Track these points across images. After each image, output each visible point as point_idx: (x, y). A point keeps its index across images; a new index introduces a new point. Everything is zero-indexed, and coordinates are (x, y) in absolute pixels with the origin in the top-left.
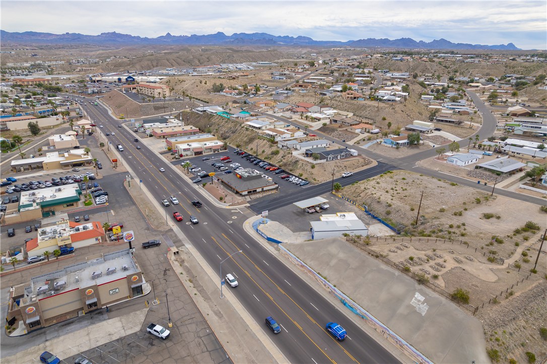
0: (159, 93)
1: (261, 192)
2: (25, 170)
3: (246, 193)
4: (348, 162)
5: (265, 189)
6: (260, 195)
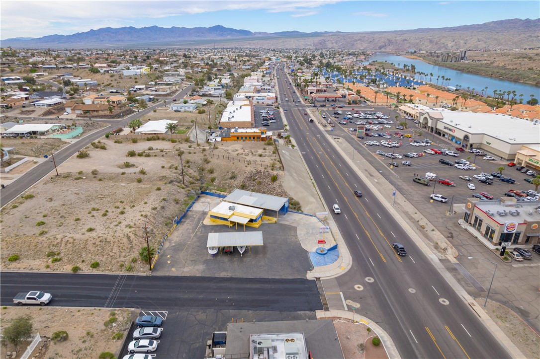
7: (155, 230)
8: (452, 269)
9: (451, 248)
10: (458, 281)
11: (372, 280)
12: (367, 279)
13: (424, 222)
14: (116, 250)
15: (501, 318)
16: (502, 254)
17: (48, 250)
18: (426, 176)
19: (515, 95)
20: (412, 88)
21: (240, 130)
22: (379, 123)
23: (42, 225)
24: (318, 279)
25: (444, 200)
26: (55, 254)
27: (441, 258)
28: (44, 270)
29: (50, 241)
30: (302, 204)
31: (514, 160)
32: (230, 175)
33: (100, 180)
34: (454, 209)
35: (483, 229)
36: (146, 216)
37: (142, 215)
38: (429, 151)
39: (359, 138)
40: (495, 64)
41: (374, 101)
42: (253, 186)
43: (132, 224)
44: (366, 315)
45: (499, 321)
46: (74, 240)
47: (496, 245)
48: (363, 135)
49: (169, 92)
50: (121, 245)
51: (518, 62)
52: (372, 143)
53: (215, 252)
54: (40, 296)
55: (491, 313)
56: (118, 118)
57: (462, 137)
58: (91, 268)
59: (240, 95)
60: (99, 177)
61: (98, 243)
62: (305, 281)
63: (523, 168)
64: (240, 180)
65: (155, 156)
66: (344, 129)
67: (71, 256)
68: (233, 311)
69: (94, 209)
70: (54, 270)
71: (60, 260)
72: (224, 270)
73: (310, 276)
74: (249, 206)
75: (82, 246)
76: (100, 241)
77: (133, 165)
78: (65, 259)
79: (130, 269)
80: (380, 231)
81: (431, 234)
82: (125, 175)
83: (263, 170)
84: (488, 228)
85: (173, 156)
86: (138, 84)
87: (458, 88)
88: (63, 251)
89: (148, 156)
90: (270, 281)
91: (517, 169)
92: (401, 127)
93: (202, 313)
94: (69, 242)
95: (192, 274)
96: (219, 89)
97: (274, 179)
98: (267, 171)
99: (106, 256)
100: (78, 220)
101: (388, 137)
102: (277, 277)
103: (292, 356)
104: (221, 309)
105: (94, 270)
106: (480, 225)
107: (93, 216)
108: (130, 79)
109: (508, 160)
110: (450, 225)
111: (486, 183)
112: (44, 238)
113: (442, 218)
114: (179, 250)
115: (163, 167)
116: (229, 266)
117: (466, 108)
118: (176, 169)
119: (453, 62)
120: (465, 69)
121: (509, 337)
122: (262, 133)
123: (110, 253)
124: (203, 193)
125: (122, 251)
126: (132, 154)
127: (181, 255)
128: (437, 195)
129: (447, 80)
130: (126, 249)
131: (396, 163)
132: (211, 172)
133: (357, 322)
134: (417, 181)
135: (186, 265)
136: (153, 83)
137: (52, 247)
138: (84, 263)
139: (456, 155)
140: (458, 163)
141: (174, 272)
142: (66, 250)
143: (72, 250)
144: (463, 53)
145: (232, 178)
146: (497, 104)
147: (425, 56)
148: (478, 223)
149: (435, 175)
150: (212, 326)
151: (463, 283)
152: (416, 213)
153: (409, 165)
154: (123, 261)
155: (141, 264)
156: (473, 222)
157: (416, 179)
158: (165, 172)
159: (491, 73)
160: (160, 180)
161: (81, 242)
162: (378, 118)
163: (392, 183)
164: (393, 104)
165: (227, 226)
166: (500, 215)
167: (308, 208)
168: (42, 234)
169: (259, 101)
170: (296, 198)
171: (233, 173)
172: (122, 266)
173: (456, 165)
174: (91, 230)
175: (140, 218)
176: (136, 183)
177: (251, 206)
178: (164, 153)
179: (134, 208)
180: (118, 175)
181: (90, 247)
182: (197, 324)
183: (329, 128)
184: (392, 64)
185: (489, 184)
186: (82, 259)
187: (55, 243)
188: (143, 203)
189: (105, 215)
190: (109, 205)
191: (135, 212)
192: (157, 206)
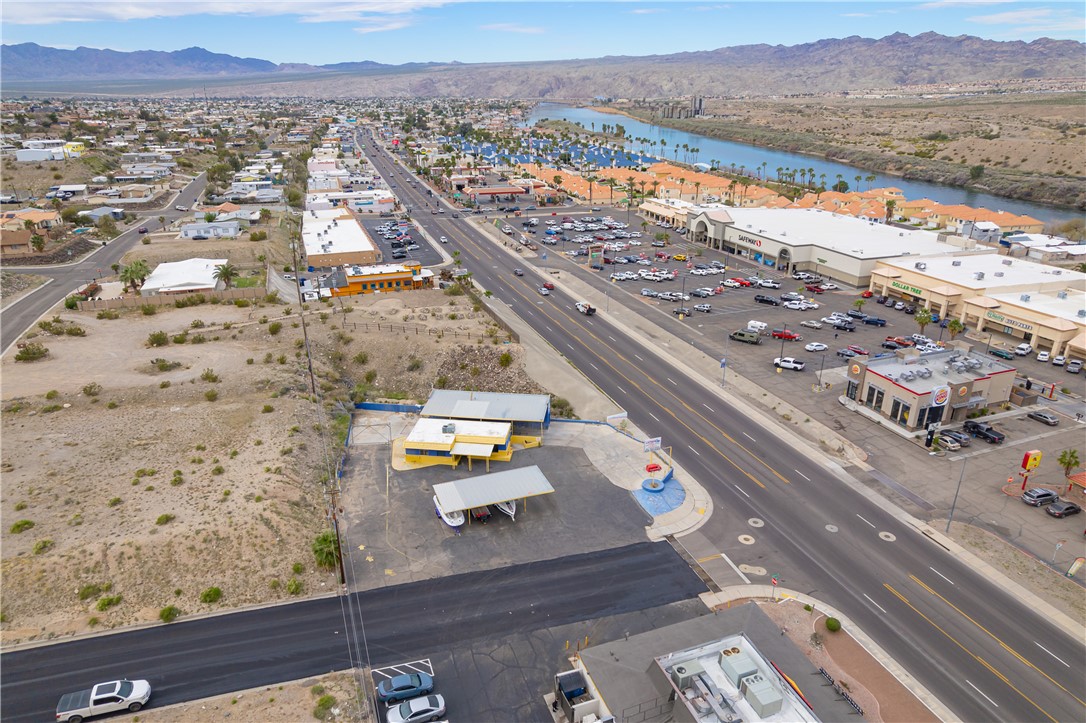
7: (308, 497)
8: (871, 482)
9: (850, 446)
10: (889, 498)
11: (761, 524)
12: (751, 521)
13: (785, 408)
14: (248, 553)
15: (978, 545)
16: (929, 443)
17: (75, 584)
18: (749, 328)
19: (813, 176)
20: (639, 168)
21: (366, 270)
22: (617, 238)
23: (27, 529)
24: (671, 537)
25: (799, 367)
26: (100, 590)
27: (845, 466)
28: (86, 633)
29: (75, 561)
30: (572, 402)
31: (868, 286)
32: (408, 364)
33: (113, 406)
34: (823, 380)
35: (887, 407)
36: (278, 471)
37: (268, 470)
38: (730, 282)
39: (595, 268)
40: (753, 122)
41: (588, 197)
42: (464, 380)
43: (258, 492)
44: (783, 584)
45: (978, 551)
46: (138, 549)
47: (913, 430)
48: (601, 263)
49: (151, 197)
50: (258, 541)
51: (788, 118)
52: (624, 276)
53: (460, 521)
54: (127, 690)
55: (960, 539)
56: (62, 262)
57: (776, 253)
58: (204, 605)
59: (315, 198)
60: (107, 399)
61: (200, 546)
62: (650, 546)
63: (886, 298)
64: (431, 371)
65: (217, 339)
66: (558, 253)
67: (142, 588)
68: (555, 628)
69: (142, 473)
70: (114, 626)
71: (119, 600)
72: (494, 554)
73: (654, 534)
74: (479, 420)
75: (162, 560)
76: (205, 541)
77: (177, 366)
78: (130, 596)
79: (297, 590)
80: (725, 435)
81: (806, 427)
82: (171, 389)
83: (475, 346)
84: (896, 404)
85: (259, 337)
86: (64, 181)
87: (715, 166)
88: (118, 578)
89: (199, 340)
90: (589, 559)
91: (879, 302)
92: (661, 243)
93: (499, 647)
94: (125, 556)
95: (434, 575)
96: (267, 186)
97: (506, 361)
98: (487, 347)
99: (229, 573)
100: (116, 502)
101: (647, 262)
102: (599, 549)
103: (752, 677)
104: (532, 631)
105: (214, 606)
106: (880, 401)
107: (150, 489)
108: (39, 171)
109: (858, 287)
110: (828, 407)
111: (845, 329)
112: (55, 559)
113: (810, 397)
114: (375, 531)
115: (250, 362)
116: (499, 544)
117: (752, 201)
118: (282, 361)
119: (682, 118)
120: (708, 131)
121: (1002, 572)
122: (414, 273)
123: (238, 562)
124: (359, 406)
125: (264, 553)
126: (159, 340)
127: (387, 540)
128: (786, 359)
129: (693, 151)
130: (271, 548)
131: (687, 310)
132: (362, 360)
133: (780, 600)
134: (739, 338)
135: (410, 558)
136: (103, 178)
137: (84, 575)
138: (181, 596)
139: (777, 286)
140: (786, 300)
141: (392, 576)
142: (126, 575)
143: (142, 573)
144: (698, 102)
145: (411, 369)
146: (792, 192)
147: (629, 108)
148: (875, 398)
149: (765, 325)
150: (534, 667)
151: (897, 500)
152: (765, 395)
153: (708, 311)
154: (274, 576)
155: (317, 573)
156: (865, 399)
157: (736, 334)
158: (263, 373)
159: (752, 138)
160: (260, 390)
161: (157, 551)
162: (610, 228)
163: (696, 346)
164: (624, 201)
165: (449, 467)
166: (907, 379)
167: (587, 409)
168: (43, 548)
169: (362, 207)
170: (560, 394)
171: (412, 357)
172: (275, 586)
173: (786, 303)
174: (166, 520)
175: (268, 475)
176: (206, 404)
177: (483, 420)
178: (235, 332)
179: (239, 457)
180: (152, 390)
181: (183, 556)
182: (502, 671)
183: (531, 255)
184: (578, 124)
185: (851, 330)
186: (175, 589)
187: (91, 564)
188: (252, 444)
189: (178, 481)
190: (173, 459)
191: (246, 464)
192: (288, 445)
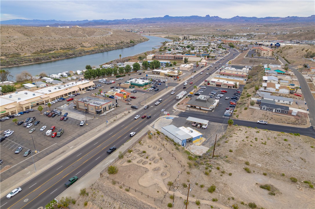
0: (264, 53)
1: (199, 109)
2: (156, 74)
3: (190, 106)
4: (278, 117)
5: (202, 108)
6: (196, 110)
9: (124, 112)
13: (112, 120)
33: (283, 175)
36: (234, 133)
37: (236, 134)
69: (265, 144)
77: (261, 187)
81: (117, 118)
95: (215, 123)
107: (262, 139)
135: (216, 125)
141: (221, 124)
175: (237, 133)
188: (238, 142)
189: (256, 139)
190: (258, 146)
191: (241, 137)
192: (230, 138)
